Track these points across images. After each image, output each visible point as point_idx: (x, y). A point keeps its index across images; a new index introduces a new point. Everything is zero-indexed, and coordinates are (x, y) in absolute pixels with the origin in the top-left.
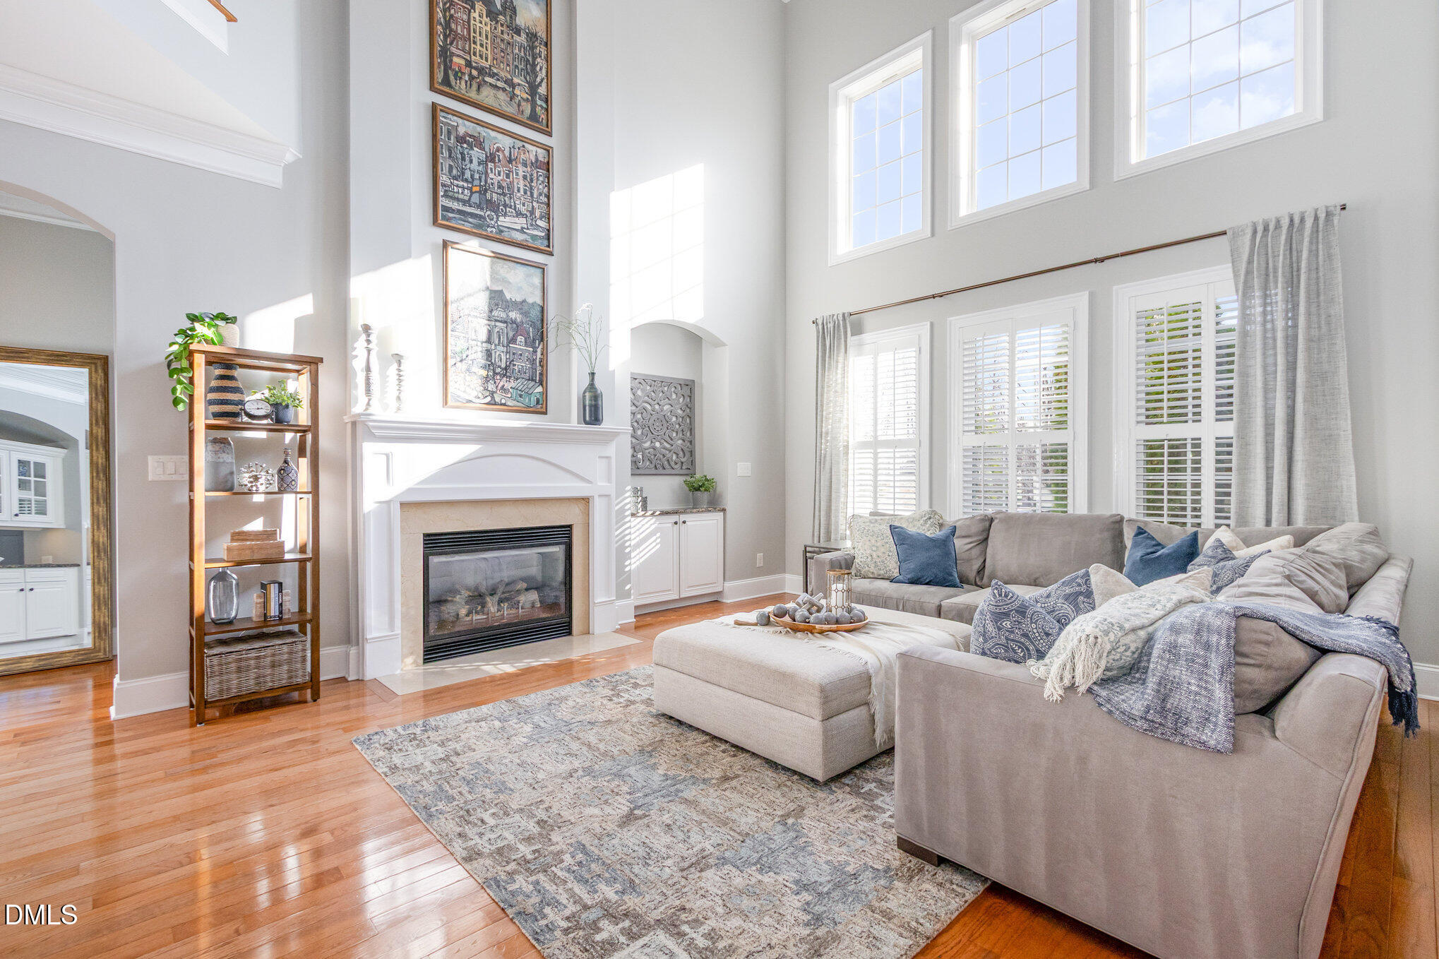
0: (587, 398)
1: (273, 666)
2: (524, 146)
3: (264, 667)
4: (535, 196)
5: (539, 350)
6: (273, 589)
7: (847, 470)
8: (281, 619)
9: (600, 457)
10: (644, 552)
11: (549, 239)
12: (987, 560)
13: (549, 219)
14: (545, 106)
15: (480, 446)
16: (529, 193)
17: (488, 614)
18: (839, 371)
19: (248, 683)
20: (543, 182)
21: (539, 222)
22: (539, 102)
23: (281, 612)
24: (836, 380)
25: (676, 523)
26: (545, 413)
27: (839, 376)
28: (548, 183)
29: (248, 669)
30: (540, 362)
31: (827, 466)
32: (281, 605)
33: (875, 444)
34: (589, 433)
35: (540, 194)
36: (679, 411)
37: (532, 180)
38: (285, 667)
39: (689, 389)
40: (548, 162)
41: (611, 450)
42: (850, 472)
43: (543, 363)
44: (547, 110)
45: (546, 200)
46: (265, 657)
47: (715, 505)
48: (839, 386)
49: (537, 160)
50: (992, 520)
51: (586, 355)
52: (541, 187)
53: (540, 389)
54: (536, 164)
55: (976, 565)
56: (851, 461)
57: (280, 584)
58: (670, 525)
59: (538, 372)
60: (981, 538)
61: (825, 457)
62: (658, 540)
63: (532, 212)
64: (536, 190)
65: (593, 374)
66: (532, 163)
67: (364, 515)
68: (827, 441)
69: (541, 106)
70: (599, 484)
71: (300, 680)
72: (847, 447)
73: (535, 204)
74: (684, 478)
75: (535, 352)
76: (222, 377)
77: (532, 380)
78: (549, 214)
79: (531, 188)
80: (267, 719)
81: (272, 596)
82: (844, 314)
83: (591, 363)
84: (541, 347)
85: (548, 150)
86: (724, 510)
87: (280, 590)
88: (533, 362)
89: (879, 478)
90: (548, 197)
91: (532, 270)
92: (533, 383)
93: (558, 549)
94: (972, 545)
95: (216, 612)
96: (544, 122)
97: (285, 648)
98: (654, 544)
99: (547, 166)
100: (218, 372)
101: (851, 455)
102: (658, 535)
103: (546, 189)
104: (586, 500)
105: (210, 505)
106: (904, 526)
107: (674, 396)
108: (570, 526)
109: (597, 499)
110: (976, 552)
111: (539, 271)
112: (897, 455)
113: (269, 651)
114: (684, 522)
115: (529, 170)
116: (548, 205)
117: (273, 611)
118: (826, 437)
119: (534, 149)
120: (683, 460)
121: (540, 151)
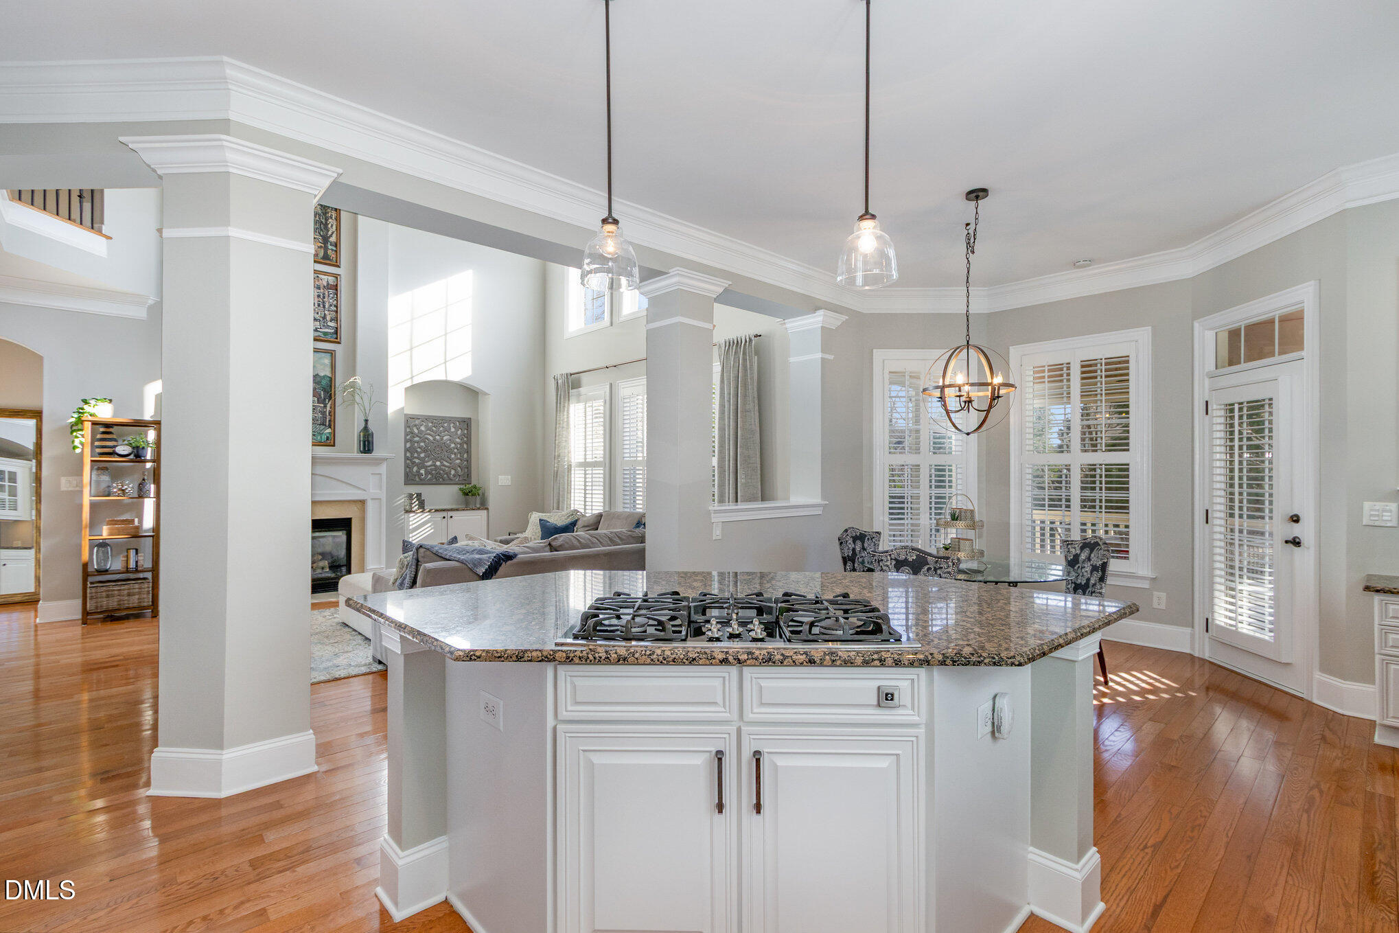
0: (362, 436)
1: (129, 595)
2: (318, 277)
3: (123, 596)
4: (327, 307)
5: (328, 406)
6: (132, 553)
8: (137, 570)
9: (372, 474)
11: (337, 334)
13: (337, 321)
14: (334, 249)
16: (321, 306)
18: (565, 413)
19: (113, 603)
20: (333, 298)
21: (329, 324)
22: (330, 247)
23: (137, 566)
24: (564, 419)
25: (444, 517)
26: (334, 446)
27: (565, 416)
28: (337, 298)
29: (113, 596)
30: (329, 413)
32: (137, 562)
33: (585, 465)
34: (364, 459)
35: (331, 305)
36: (458, 440)
37: (324, 297)
38: (137, 597)
39: (466, 424)
40: (337, 285)
41: (383, 469)
43: (333, 413)
44: (336, 251)
45: (335, 309)
46: (124, 590)
47: (484, 506)
48: (565, 423)
49: (328, 284)
51: (362, 409)
52: (331, 301)
53: (329, 430)
54: (328, 287)
56: (573, 475)
57: (137, 550)
58: (442, 519)
59: (328, 420)
61: (557, 472)
63: (324, 318)
64: (327, 303)
65: (366, 421)
66: (324, 287)
69: (332, 250)
70: (371, 491)
71: (145, 604)
72: (570, 466)
73: (326, 312)
74: (459, 486)
75: (325, 407)
76: (104, 433)
77: (323, 425)
78: (337, 318)
79: (324, 302)
80: (123, 623)
81: (132, 556)
82: (567, 375)
83: (366, 413)
84: (330, 403)
85: (336, 276)
86: (487, 509)
87: (137, 553)
88: (323, 413)
90: (337, 307)
91: (323, 355)
92: (324, 427)
93: (340, 534)
95: (98, 564)
96: (334, 259)
97: (137, 586)
99: (335, 288)
100: (102, 429)
101: (572, 472)
102: (411, 527)
103: (335, 302)
104: (361, 502)
105: (93, 506)
107: (453, 430)
108: (349, 519)
109: (370, 501)
111: (328, 355)
112: (596, 473)
113: (126, 587)
114: (451, 517)
115: (322, 291)
116: (337, 312)
117: (132, 565)
118: (558, 459)
119: (326, 277)
120: (460, 474)
121: (330, 278)
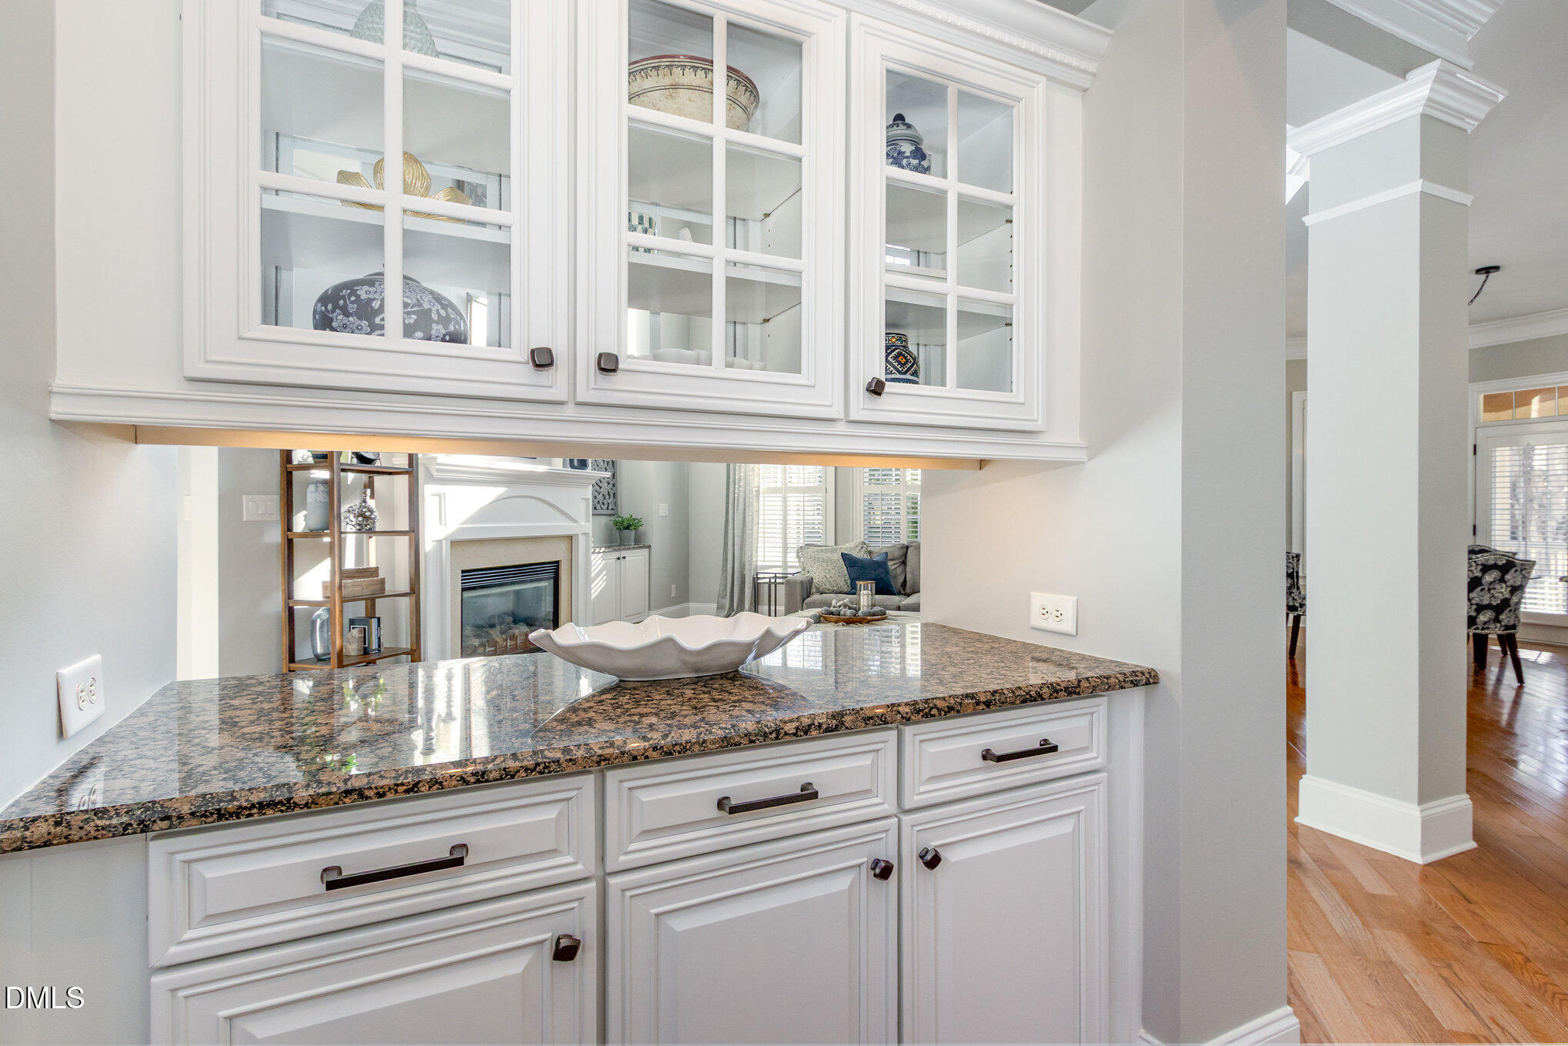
6: (373, 624)
7: (758, 511)
8: (380, 652)
9: (582, 499)
10: (598, 585)
12: (908, 576)
15: (506, 489)
17: (495, 646)
23: (380, 646)
25: (618, 559)
31: (741, 507)
32: (379, 639)
34: (574, 477)
41: (585, 492)
42: (761, 512)
47: (640, 542)
50: (907, 547)
55: (901, 581)
56: (761, 503)
57: (379, 620)
58: (614, 560)
60: (901, 560)
61: (738, 500)
62: (605, 578)
67: (426, 554)
68: (740, 486)
70: (579, 524)
72: (758, 492)
81: (373, 630)
86: (649, 547)
87: (379, 625)
89: (789, 517)
93: (547, 584)
94: (896, 566)
98: (602, 582)
101: (761, 499)
102: (605, 572)
104: (570, 538)
106: (850, 553)
108: (557, 562)
109: (580, 536)
110: (899, 570)
112: (806, 499)
114: (624, 558)
117: (374, 644)
118: (739, 482)
120: (609, 501)
